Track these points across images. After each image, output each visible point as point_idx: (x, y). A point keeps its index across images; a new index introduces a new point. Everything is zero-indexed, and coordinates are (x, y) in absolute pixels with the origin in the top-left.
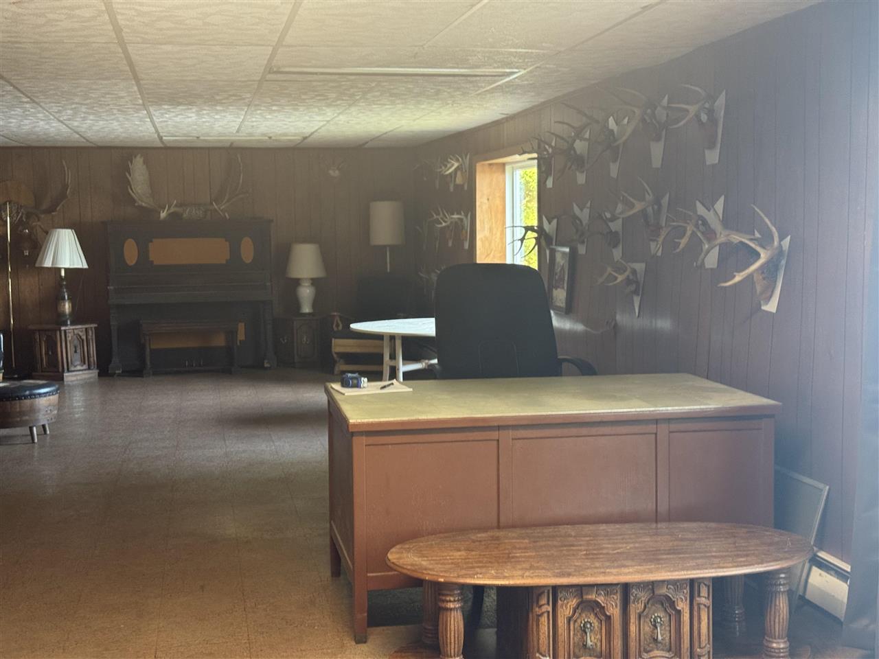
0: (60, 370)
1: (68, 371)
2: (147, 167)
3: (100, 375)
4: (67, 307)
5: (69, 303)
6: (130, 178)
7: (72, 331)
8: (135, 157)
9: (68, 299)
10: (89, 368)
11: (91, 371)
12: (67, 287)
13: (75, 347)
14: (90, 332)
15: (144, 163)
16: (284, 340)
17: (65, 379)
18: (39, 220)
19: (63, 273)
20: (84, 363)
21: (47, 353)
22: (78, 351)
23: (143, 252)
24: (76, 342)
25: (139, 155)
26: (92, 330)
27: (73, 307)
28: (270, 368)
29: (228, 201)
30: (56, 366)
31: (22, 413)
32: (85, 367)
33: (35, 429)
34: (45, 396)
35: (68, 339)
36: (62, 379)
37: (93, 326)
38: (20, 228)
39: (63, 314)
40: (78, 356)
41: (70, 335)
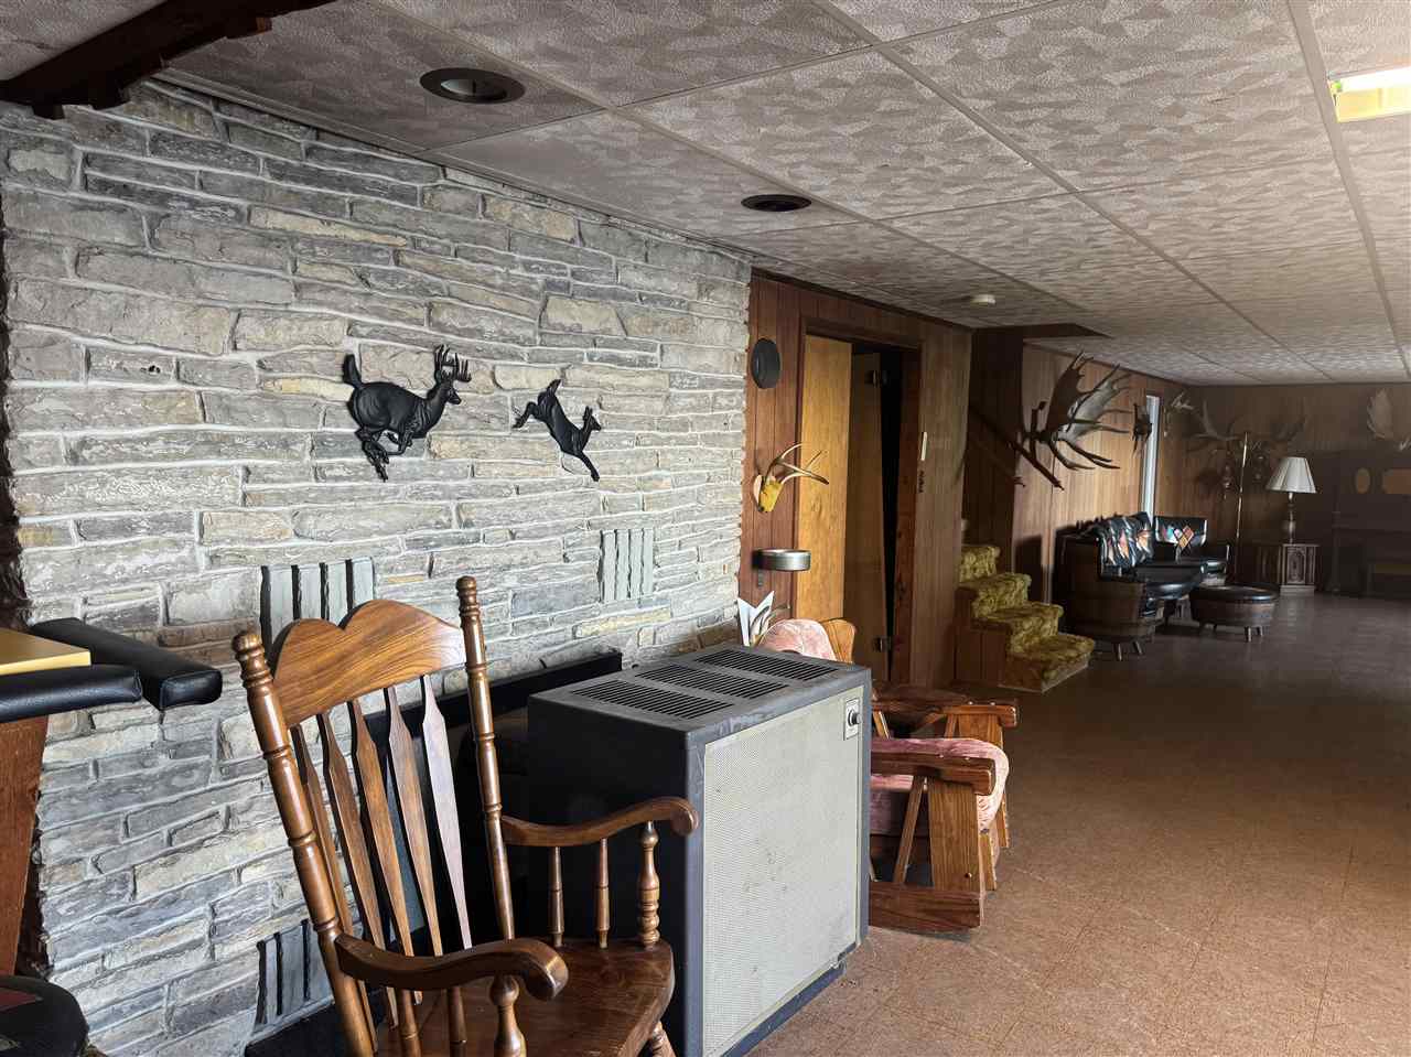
0: (1279, 581)
1: (1286, 584)
2: (1390, 400)
3: (1316, 591)
4: (1291, 526)
5: (1293, 523)
6: (1371, 413)
7: (1292, 548)
8: (1379, 391)
9: (1293, 519)
10: (1307, 584)
11: (1308, 587)
12: (1293, 509)
13: (1295, 563)
14: (1311, 551)
15: (1388, 397)
17: (1282, 590)
19: (1291, 496)
20: (1302, 578)
21: (1267, 568)
22: (1298, 566)
23: (1376, 482)
24: (1297, 559)
25: (1383, 390)
26: (1312, 549)
27: (1297, 526)
30: (1275, 579)
31: (1239, 615)
32: (1303, 582)
33: (1250, 630)
34: (1262, 603)
35: (1288, 555)
36: (1279, 590)
37: (1314, 545)
38: (1256, 455)
39: (1286, 533)
40: (1297, 572)
41: (1291, 552)
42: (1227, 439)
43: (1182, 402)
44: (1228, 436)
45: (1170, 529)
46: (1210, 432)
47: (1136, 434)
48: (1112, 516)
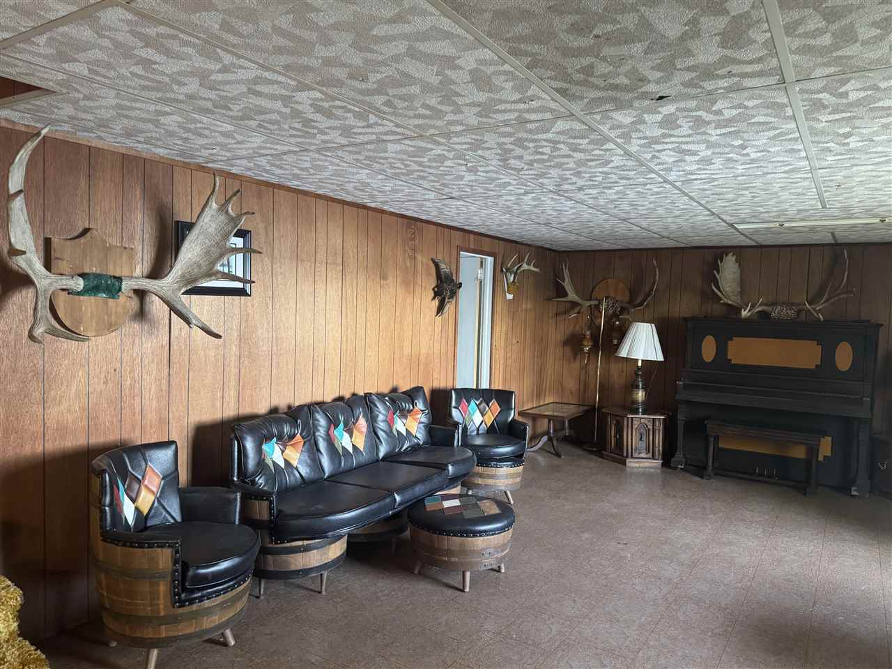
0: (625, 454)
1: (632, 457)
2: (740, 265)
3: (663, 465)
4: (640, 395)
5: (642, 392)
6: (717, 276)
7: (640, 419)
8: (727, 255)
9: (643, 388)
10: (653, 457)
11: (654, 461)
12: (642, 376)
13: (641, 435)
14: (657, 423)
15: (736, 261)
16: (883, 467)
17: (627, 464)
18: (628, 314)
19: (640, 364)
20: (649, 452)
21: (615, 437)
22: (644, 438)
23: (721, 350)
24: (643, 431)
25: (732, 254)
26: (659, 421)
27: (648, 395)
28: (859, 497)
29: (827, 301)
30: (622, 449)
32: (650, 455)
33: (468, 574)
34: (481, 536)
35: (634, 427)
36: (625, 464)
37: (663, 417)
38: (613, 320)
39: (635, 402)
40: (643, 445)
41: (636, 424)
42: (588, 303)
43: (528, 264)
44: (590, 299)
45: (473, 404)
46: (572, 296)
47: (438, 293)
48: (386, 390)
